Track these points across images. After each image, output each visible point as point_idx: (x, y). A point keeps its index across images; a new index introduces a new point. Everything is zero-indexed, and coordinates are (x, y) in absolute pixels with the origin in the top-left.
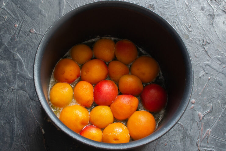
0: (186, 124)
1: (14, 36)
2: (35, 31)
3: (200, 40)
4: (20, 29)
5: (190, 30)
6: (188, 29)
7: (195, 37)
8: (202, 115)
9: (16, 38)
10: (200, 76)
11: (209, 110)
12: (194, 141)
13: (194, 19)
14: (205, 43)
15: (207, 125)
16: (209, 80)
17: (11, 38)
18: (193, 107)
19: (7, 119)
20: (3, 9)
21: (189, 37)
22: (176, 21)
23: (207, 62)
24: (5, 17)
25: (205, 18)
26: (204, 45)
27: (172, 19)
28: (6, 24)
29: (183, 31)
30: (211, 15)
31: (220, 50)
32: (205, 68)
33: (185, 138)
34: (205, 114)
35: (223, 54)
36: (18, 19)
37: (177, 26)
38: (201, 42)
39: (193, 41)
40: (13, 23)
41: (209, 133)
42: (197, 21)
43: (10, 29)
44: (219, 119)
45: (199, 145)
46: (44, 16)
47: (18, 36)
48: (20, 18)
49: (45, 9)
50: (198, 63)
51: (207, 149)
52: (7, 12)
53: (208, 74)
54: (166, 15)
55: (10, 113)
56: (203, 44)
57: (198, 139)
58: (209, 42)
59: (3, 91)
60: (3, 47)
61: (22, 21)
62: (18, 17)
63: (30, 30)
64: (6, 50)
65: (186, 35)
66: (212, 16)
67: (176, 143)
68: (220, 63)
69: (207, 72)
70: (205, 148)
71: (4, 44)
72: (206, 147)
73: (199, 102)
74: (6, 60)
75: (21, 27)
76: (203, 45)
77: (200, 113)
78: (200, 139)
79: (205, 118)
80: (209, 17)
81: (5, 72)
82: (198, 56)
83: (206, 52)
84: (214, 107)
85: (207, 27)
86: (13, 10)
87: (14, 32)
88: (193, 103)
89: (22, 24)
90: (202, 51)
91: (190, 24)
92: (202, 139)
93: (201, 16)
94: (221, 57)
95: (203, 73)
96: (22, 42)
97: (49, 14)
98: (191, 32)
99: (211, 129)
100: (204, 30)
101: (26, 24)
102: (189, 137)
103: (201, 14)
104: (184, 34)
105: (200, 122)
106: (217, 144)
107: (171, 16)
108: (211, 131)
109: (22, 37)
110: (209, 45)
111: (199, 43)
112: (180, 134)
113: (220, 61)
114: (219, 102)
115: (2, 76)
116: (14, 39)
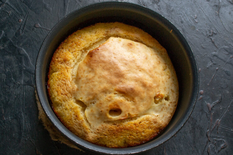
0: (195, 115)
1: (19, 31)
2: (40, 25)
3: (207, 31)
4: (25, 24)
5: (197, 21)
6: (195, 21)
7: (201, 28)
8: (211, 105)
9: (21, 32)
10: (208, 67)
11: (217, 101)
12: (204, 132)
13: (200, 11)
14: (212, 34)
15: (217, 115)
16: (217, 70)
17: (16, 33)
18: (202, 98)
19: (14, 115)
20: (7, 4)
21: (195, 28)
22: (182, 13)
23: (214, 53)
24: (9, 12)
25: (211, 9)
26: (211, 36)
27: (178, 11)
28: (10, 20)
29: (190, 22)
30: (216, 6)
31: (227, 41)
32: (213, 59)
33: (195, 129)
34: (214, 104)
35: (230, 44)
36: (23, 14)
37: (183, 17)
38: (208, 32)
39: (199, 32)
40: (17, 18)
41: (219, 124)
42: (203, 12)
43: (14, 24)
44: (229, 109)
45: (209, 135)
46: (48, 10)
47: (23, 31)
48: (24, 13)
49: (49, 3)
50: (206, 53)
51: (217, 139)
52: (11, 7)
53: (215, 64)
54: (172, 6)
55: (17, 108)
56: (210, 34)
57: (207, 130)
58: (215, 33)
59: (9, 86)
60: (8, 42)
61: (26, 16)
62: (22, 12)
63: (35, 25)
64: (11, 45)
65: (192, 26)
66: (218, 7)
67: (186, 134)
68: (227, 53)
69: (214, 62)
70: (215, 139)
71: (9, 39)
72: (216, 137)
73: (208, 93)
74: (12, 56)
75: (26, 22)
76: (209, 36)
77: (209, 104)
78: (210, 130)
79: (214, 109)
80: (215, 8)
81: (10, 67)
82: (205, 47)
83: (213, 42)
84: (223, 98)
85: (213, 18)
86: (17, 5)
87: (18, 27)
88: (201, 94)
89: (26, 19)
90: (209, 42)
91: (196, 15)
92: (212, 130)
93: (206, 7)
94: (228, 47)
95: (211, 64)
96: (27, 37)
97: (54, 8)
98: (197, 23)
99: (221, 119)
100: (210, 21)
101: (31, 19)
102: (199, 128)
103: (207, 5)
104: (190, 25)
105: (209, 112)
106: (227, 134)
107: (176, 7)
108: (220, 121)
109: (26, 31)
110: (216, 36)
111: (205, 34)
112: (190, 125)
113: (227, 51)
114: (228, 92)
115: (8, 72)
116: (19, 34)
